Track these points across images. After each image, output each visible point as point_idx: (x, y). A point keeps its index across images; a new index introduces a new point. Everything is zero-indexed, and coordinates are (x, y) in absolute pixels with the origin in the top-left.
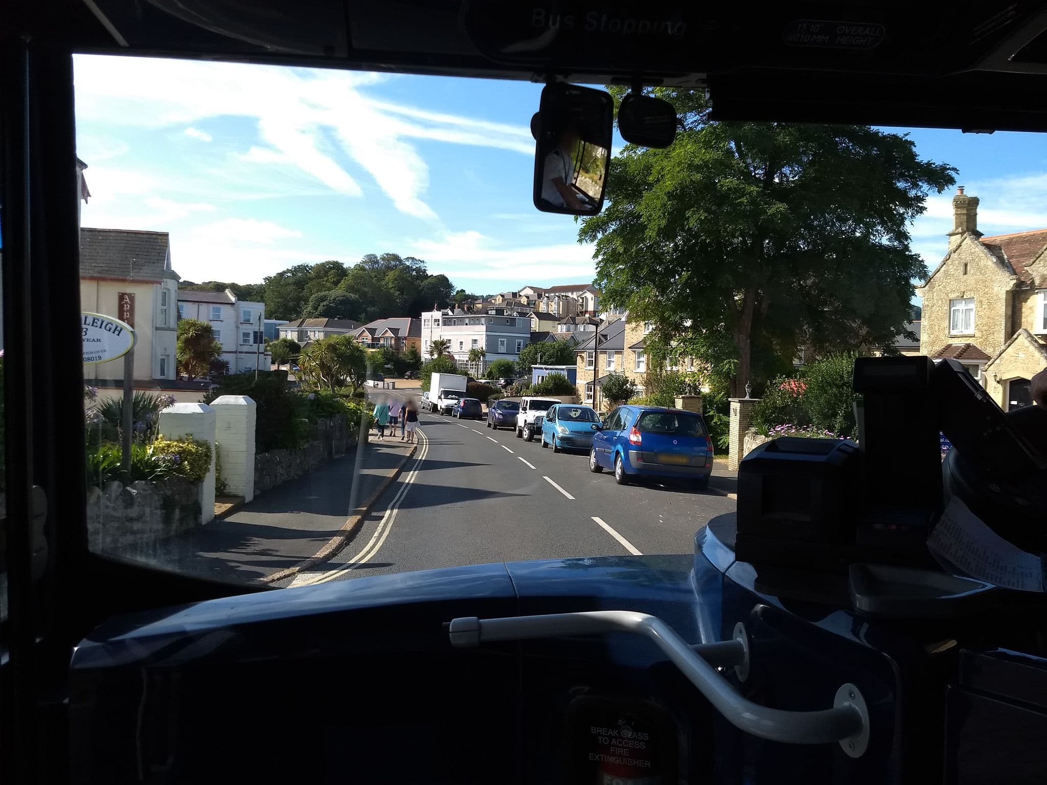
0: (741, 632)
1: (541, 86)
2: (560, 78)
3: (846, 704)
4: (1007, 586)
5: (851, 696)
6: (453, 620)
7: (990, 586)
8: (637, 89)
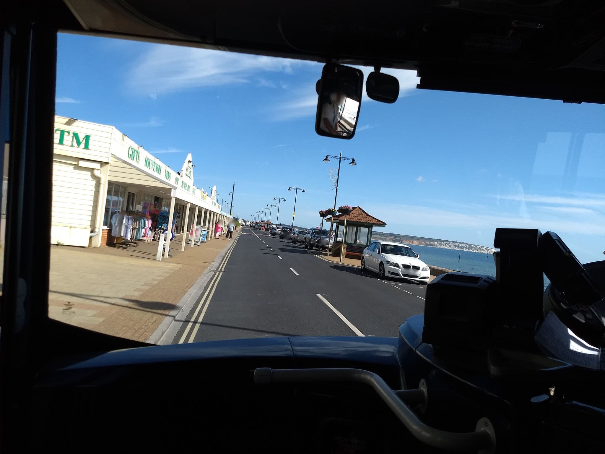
0: (423, 384)
1: (323, 64)
2: (334, 61)
3: (482, 429)
4: (579, 365)
5: (486, 425)
6: (257, 369)
7: (569, 365)
8: (377, 69)
